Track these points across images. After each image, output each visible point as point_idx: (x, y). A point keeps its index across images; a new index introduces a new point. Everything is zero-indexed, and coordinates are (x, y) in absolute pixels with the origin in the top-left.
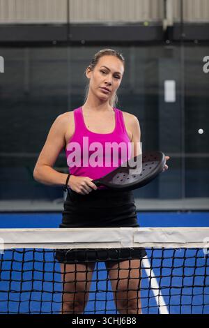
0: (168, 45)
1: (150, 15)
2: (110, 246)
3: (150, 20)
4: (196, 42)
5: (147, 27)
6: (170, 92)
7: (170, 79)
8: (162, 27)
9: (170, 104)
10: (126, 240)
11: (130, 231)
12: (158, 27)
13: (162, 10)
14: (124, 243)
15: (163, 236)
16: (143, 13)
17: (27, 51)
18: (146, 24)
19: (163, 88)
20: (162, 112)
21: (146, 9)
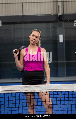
0: (59, 22)
1: (54, 12)
2: (16, 92)
3: (54, 13)
4: (69, 21)
5: (52, 16)
6: (61, 39)
7: (61, 34)
8: (58, 16)
9: (61, 43)
10: (22, 90)
11: (23, 86)
12: (56, 16)
13: (58, 10)
14: (21, 90)
15: (34, 88)
16: (51, 11)
17: (12, 25)
18: (52, 15)
19: (59, 37)
20: (58, 46)
21: (52, 10)
